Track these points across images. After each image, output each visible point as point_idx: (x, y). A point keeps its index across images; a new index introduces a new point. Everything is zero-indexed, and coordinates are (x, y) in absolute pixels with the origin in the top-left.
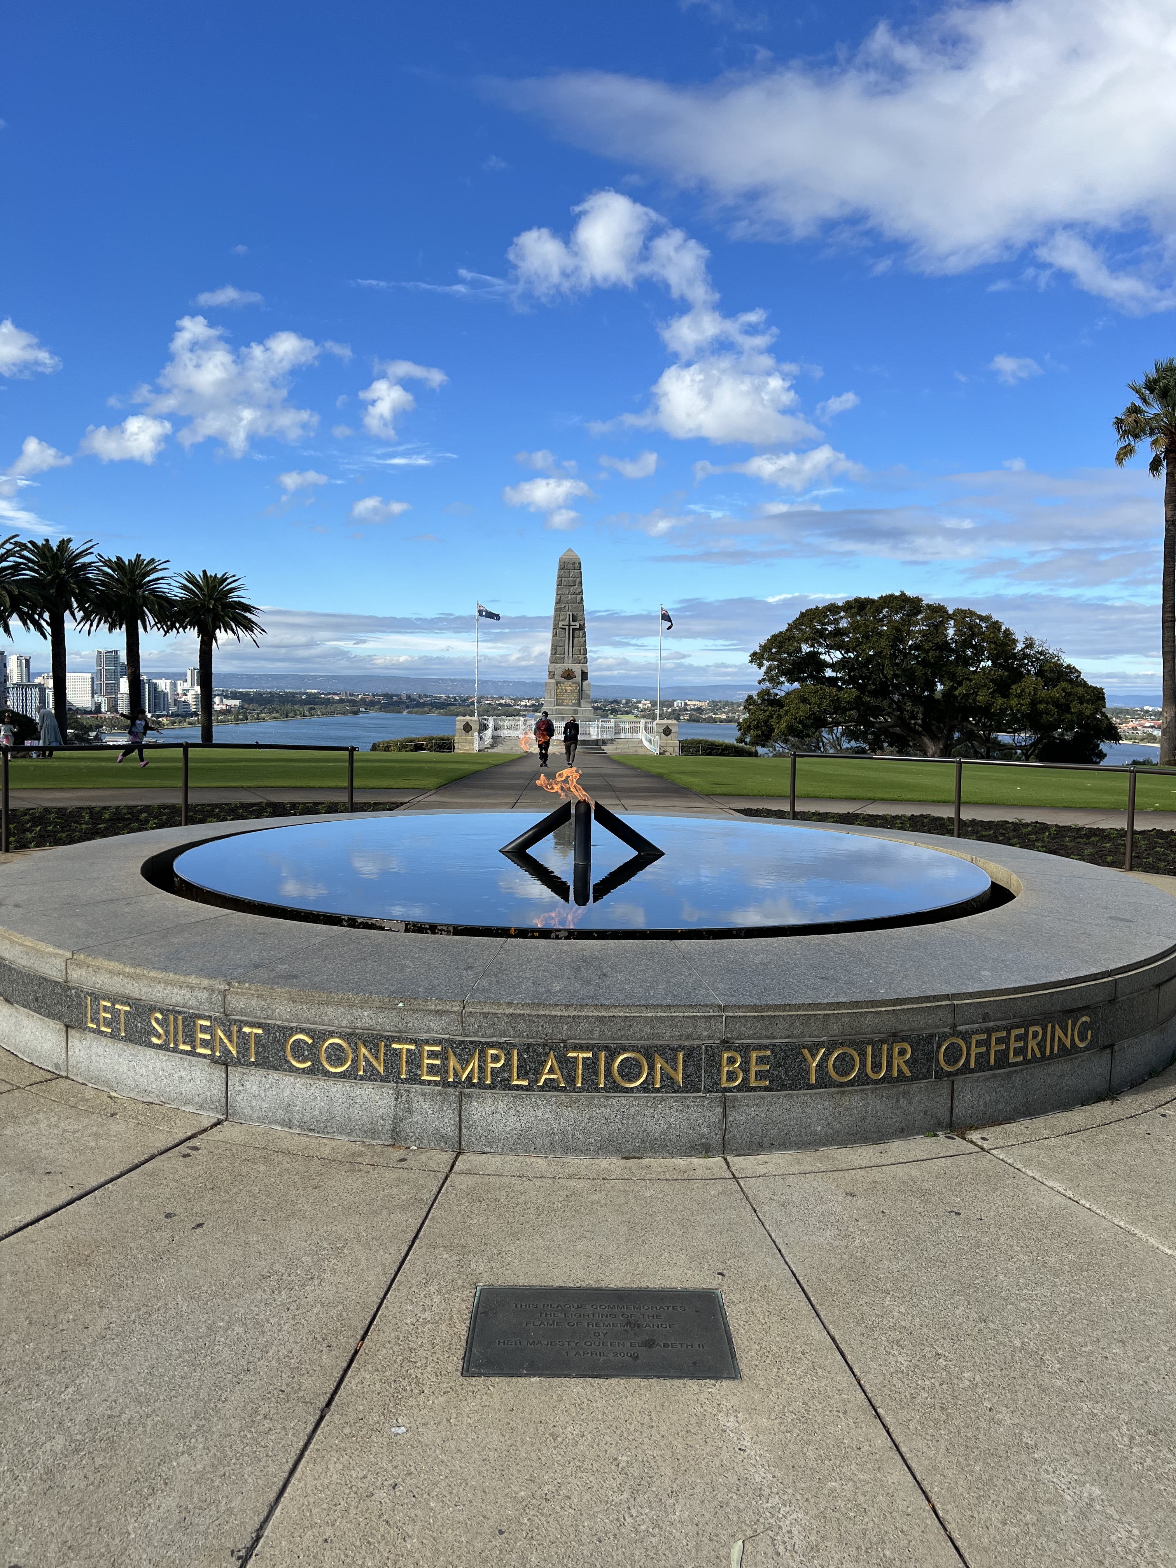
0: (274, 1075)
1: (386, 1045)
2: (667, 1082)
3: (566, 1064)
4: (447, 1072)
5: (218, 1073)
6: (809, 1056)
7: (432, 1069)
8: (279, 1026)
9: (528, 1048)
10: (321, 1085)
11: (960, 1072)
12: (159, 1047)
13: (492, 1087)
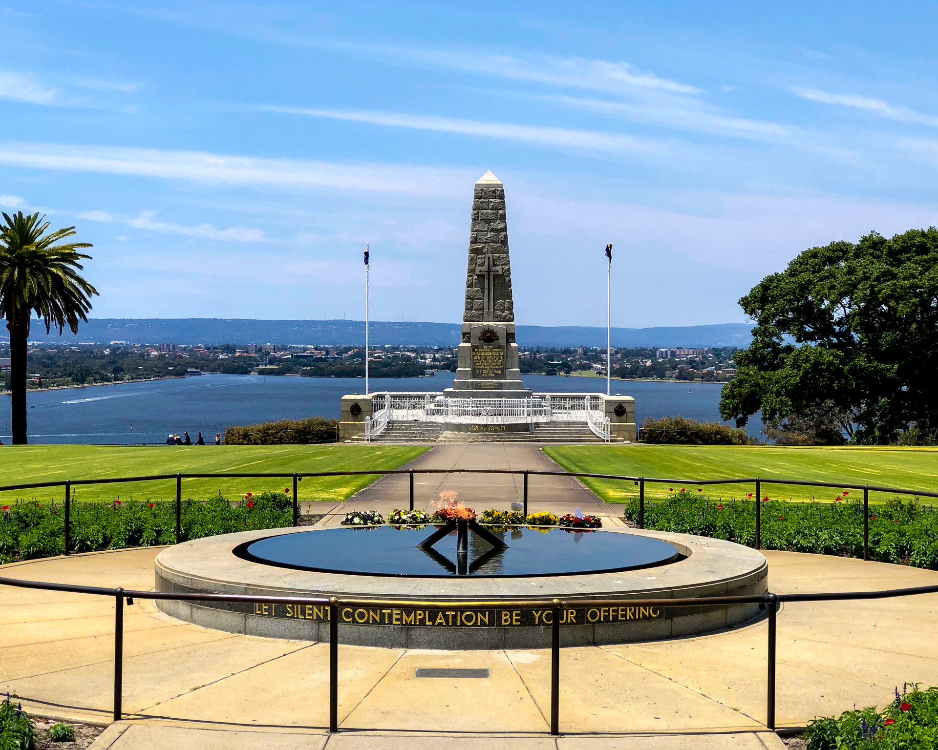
1: (380, 611)
2: (482, 623)
3: (446, 617)
4: (402, 620)
5: (315, 625)
6: (535, 614)
7: (397, 619)
10: (355, 628)
11: (597, 622)
12: (290, 617)
13: (419, 625)
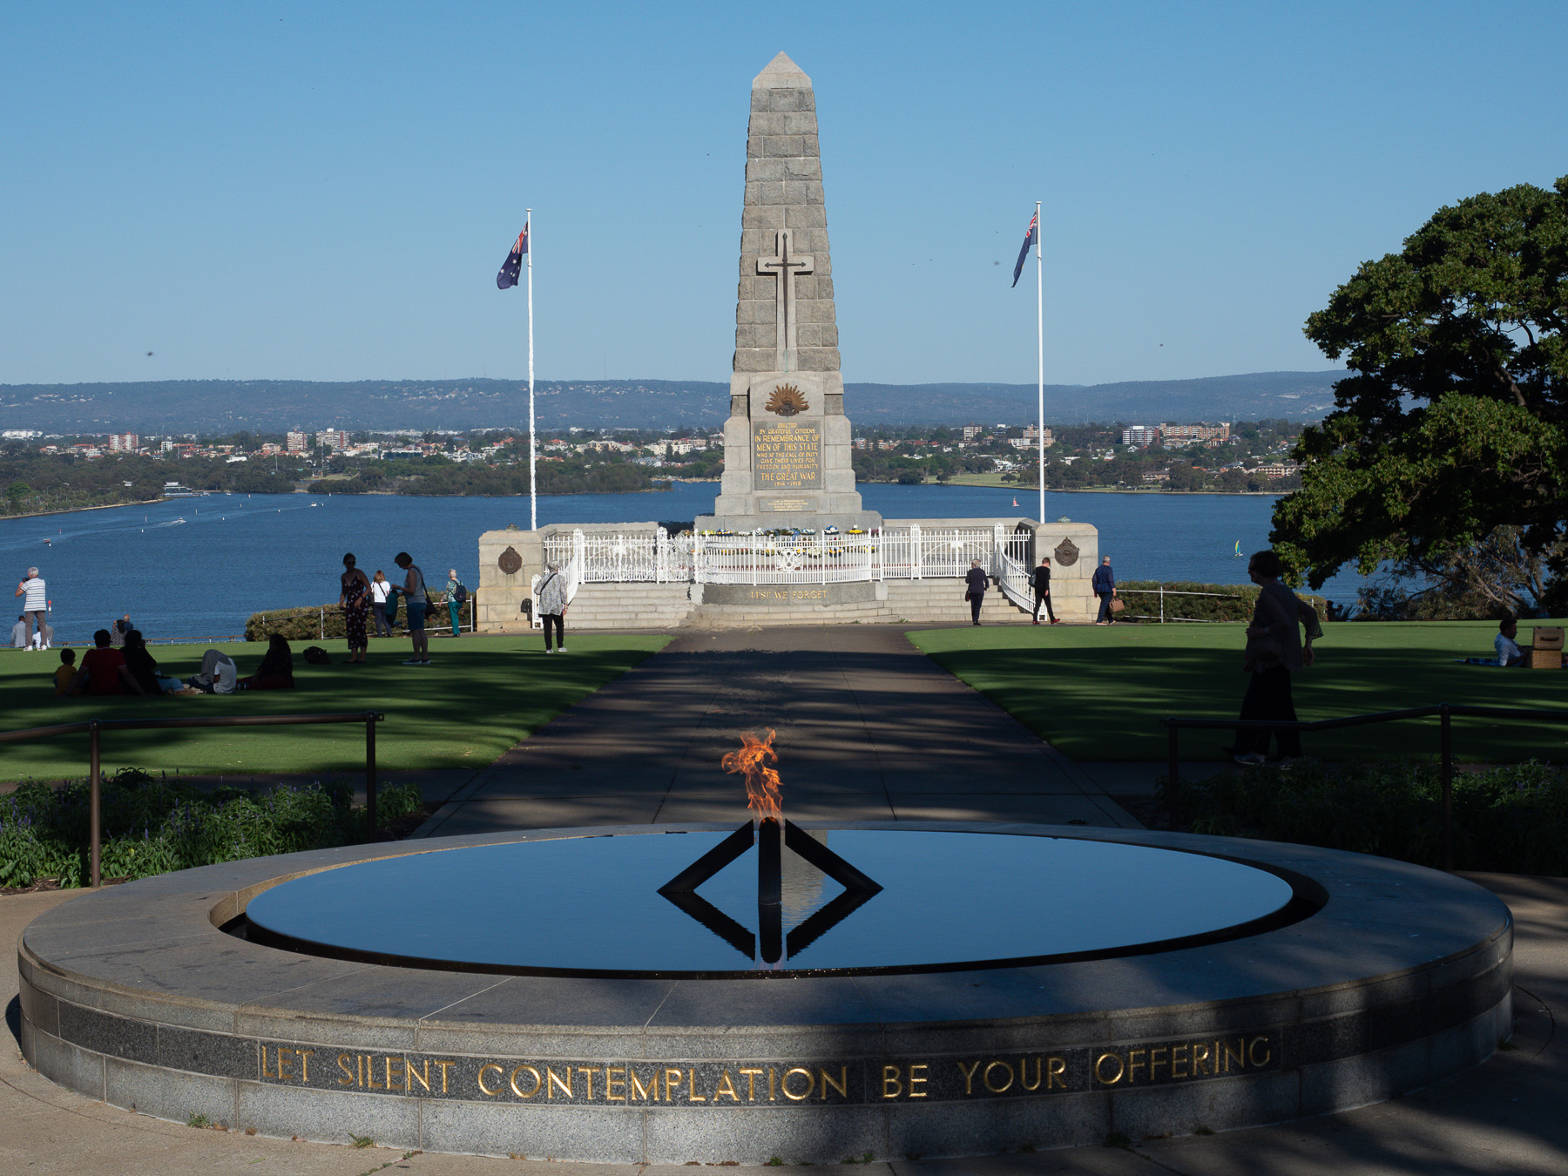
0: (467, 1104)
1: (572, 1070)
2: (833, 1094)
3: (738, 1080)
4: (631, 1092)
5: (411, 1107)
6: (965, 1069)
7: (617, 1090)
8: (472, 1058)
9: (705, 1067)
10: (513, 1111)
11: (1117, 1085)
12: (348, 1087)
13: (673, 1104)
